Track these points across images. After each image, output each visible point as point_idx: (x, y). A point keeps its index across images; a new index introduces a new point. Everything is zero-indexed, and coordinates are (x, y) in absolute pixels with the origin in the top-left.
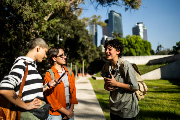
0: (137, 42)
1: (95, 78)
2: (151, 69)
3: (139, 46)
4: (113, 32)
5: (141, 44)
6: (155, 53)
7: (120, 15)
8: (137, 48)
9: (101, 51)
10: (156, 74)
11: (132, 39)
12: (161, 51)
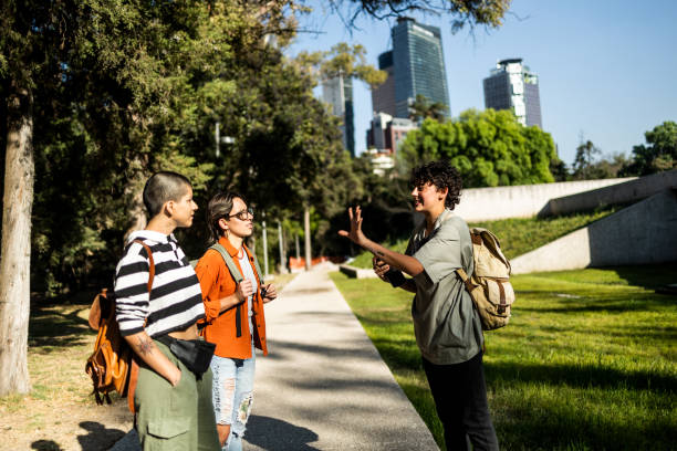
0: (501, 134)
1: (352, 274)
2: (555, 233)
3: (509, 150)
4: (410, 101)
5: (516, 143)
6: (571, 172)
7: (437, 34)
8: (501, 156)
9: (371, 171)
10: (571, 250)
11: (483, 124)
12: (593, 163)
